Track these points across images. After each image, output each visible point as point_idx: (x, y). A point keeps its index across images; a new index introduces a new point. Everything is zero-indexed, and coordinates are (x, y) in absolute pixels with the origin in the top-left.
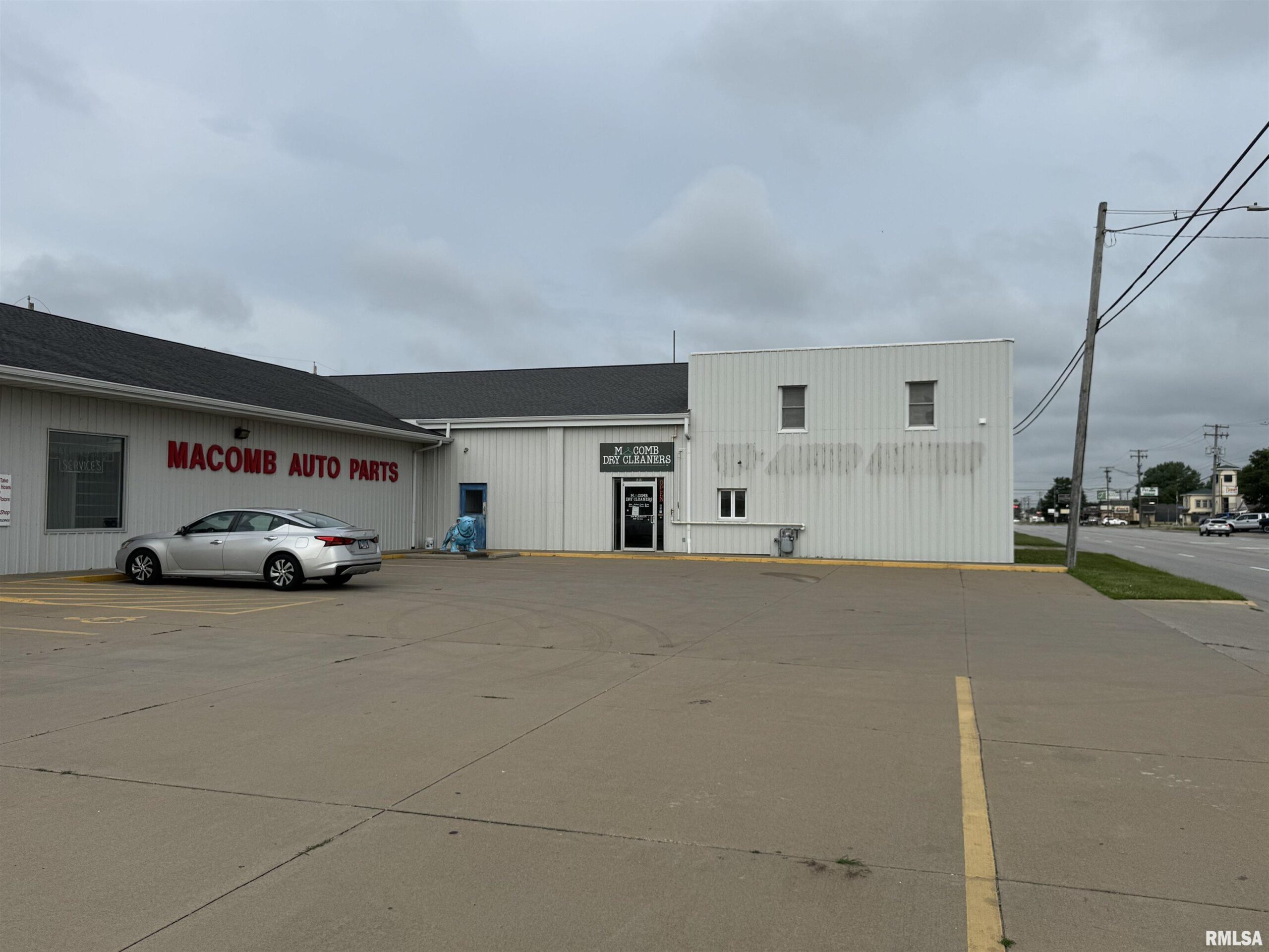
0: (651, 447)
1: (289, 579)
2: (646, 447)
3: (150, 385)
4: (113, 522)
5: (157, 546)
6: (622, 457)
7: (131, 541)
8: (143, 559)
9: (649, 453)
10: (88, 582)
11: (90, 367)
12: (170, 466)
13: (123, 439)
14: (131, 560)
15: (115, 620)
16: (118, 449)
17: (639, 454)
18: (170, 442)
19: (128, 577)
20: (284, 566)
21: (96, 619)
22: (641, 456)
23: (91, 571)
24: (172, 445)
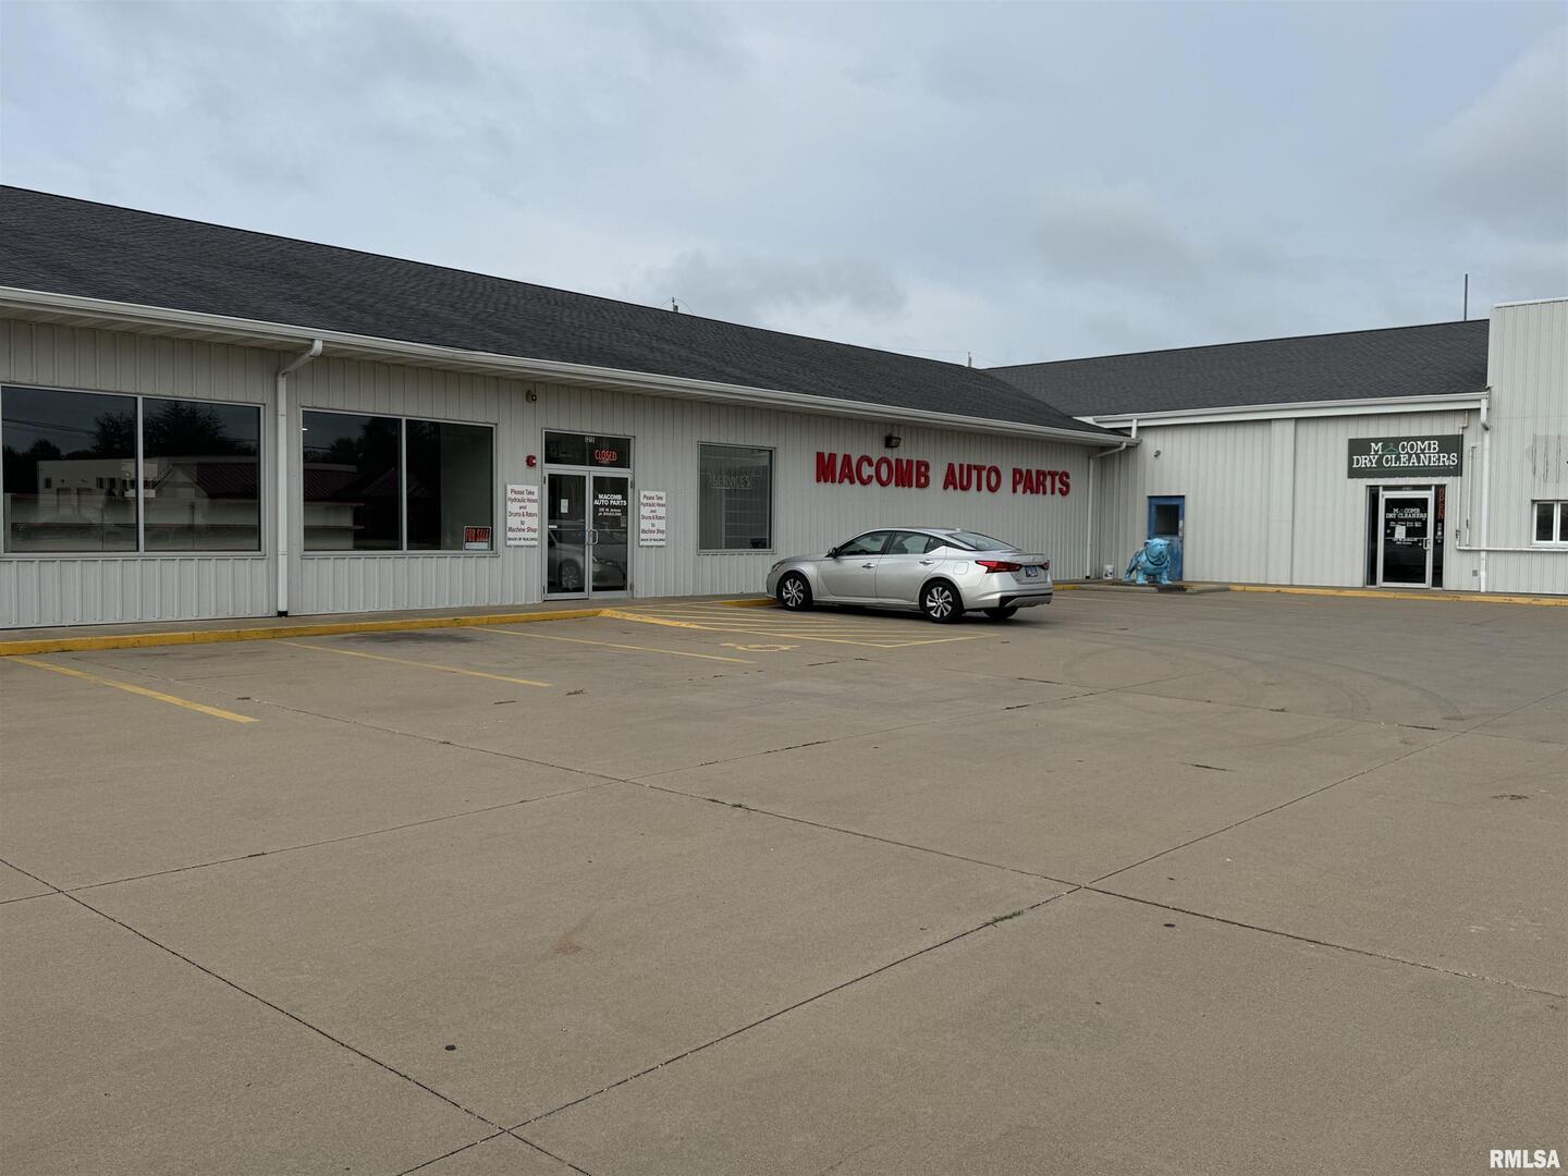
0: (1426, 442)
1: (947, 610)
2: (1419, 443)
3: (798, 390)
4: (761, 543)
5: (808, 569)
6: (1381, 457)
7: (781, 563)
8: (794, 583)
9: (1423, 450)
10: (740, 606)
11: (737, 372)
12: (818, 480)
13: (771, 451)
14: (781, 585)
15: (770, 648)
16: (766, 462)
17: (1407, 453)
18: (818, 454)
19: (780, 603)
20: (942, 594)
21: (751, 646)
22: (1410, 456)
23: (742, 595)
24: (820, 456)
